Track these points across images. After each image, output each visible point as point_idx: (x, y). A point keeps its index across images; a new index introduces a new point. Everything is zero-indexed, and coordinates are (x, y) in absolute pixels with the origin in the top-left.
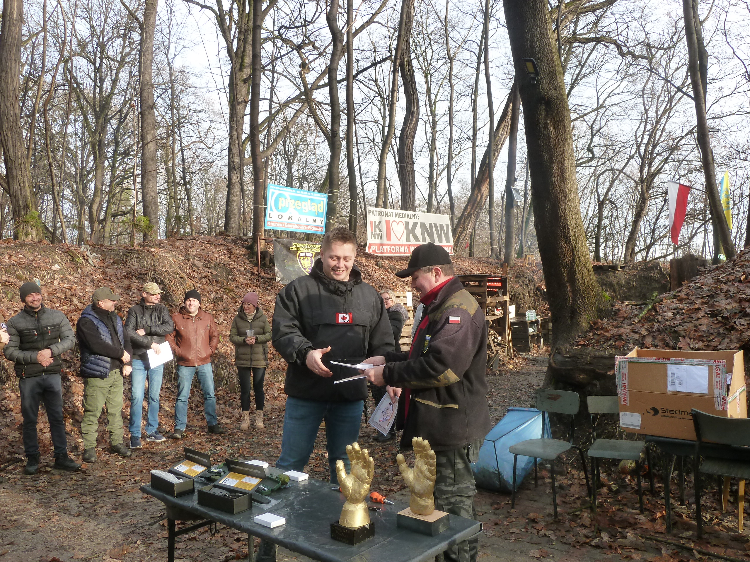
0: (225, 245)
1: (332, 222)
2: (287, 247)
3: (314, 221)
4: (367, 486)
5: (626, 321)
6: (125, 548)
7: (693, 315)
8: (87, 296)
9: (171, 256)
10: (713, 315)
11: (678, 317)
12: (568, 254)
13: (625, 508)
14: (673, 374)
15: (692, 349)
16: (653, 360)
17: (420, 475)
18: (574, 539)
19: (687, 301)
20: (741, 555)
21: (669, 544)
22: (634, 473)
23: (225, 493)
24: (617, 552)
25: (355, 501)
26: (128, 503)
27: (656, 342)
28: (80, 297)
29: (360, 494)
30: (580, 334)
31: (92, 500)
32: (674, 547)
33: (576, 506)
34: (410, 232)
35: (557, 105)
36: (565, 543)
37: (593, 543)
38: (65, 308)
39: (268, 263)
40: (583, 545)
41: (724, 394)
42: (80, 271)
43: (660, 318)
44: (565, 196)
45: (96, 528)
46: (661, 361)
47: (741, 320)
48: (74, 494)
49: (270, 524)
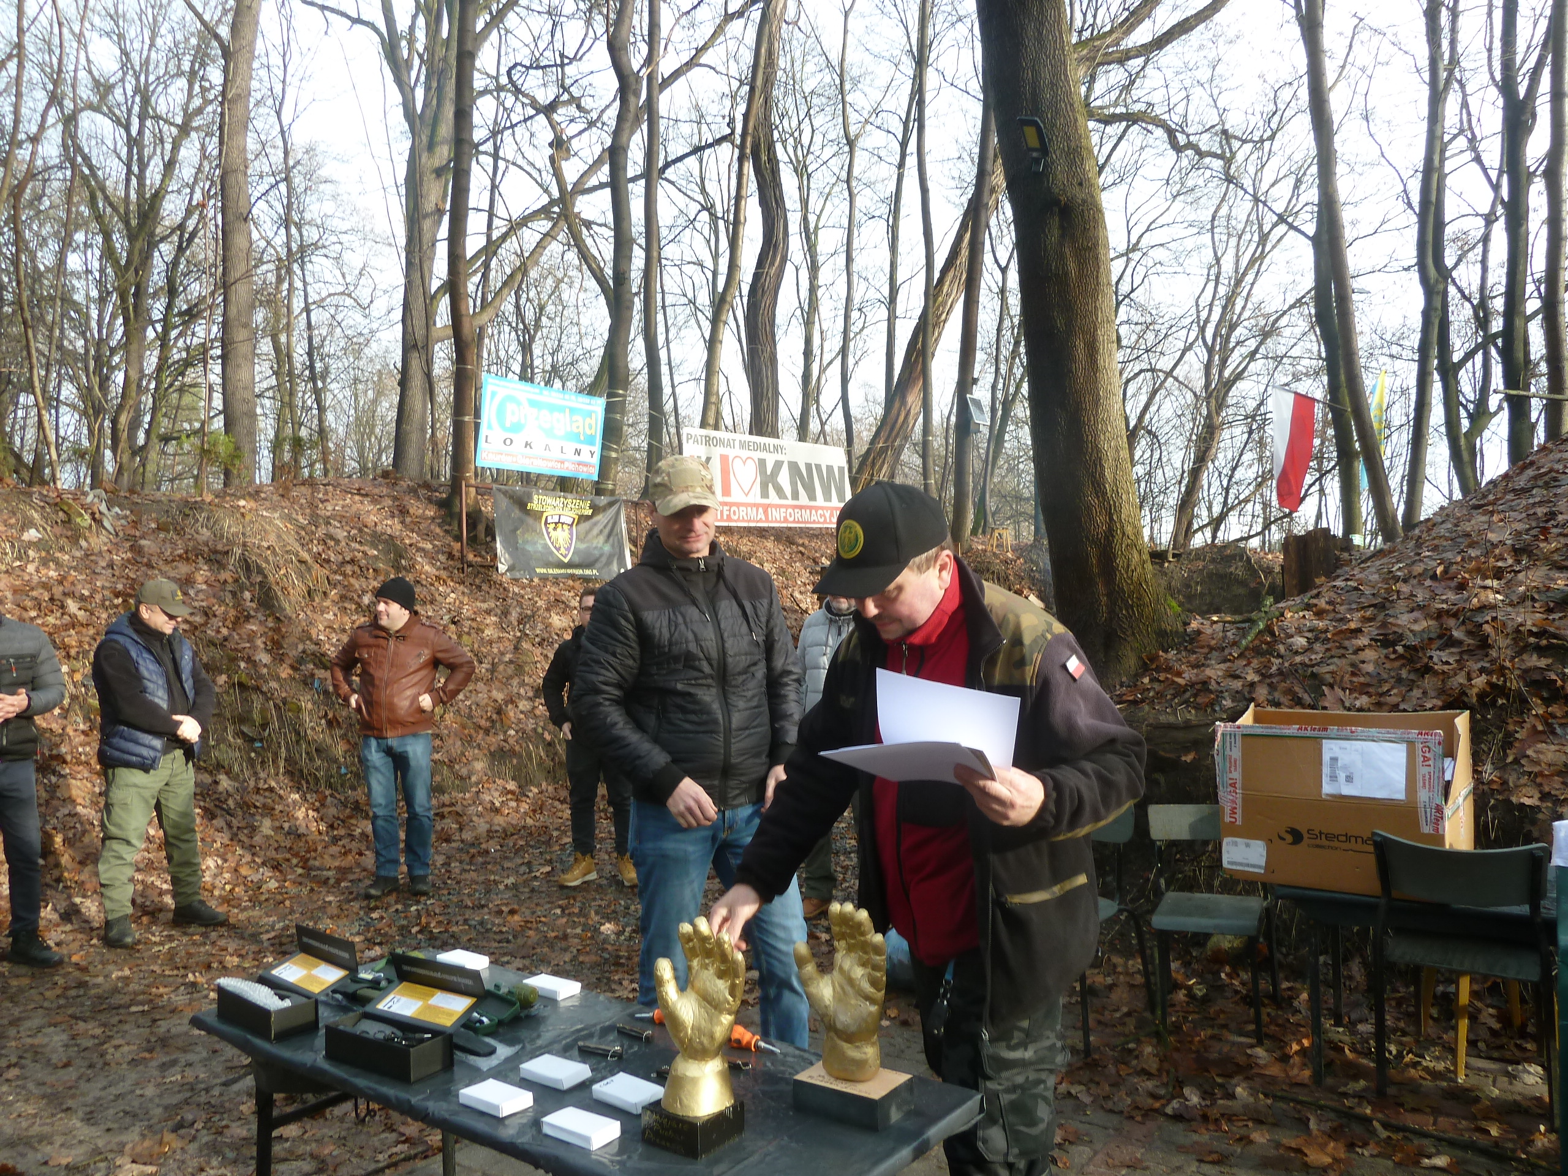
0: (395, 499)
1: (614, 455)
2: (521, 503)
3: (578, 452)
4: (727, 1019)
5: (1215, 654)
6: (166, 1139)
7: (1346, 643)
8: (98, 597)
9: (281, 517)
10: (1386, 641)
11: (1317, 646)
12: (1101, 519)
13: (1225, 1032)
14: (1334, 760)
15: (1349, 709)
16: (1293, 730)
17: (848, 989)
18: (1129, 1101)
19: (1331, 616)
20: (1468, 1130)
21: (1321, 1108)
22: (1237, 959)
23: (389, 1030)
24: (1219, 1129)
25: (700, 1054)
26: (178, 1036)
27: (1277, 695)
28: (82, 598)
29: (712, 1037)
30: (1124, 679)
31: (98, 1031)
32: (1332, 1115)
33: (1127, 1031)
34: (768, 480)
35: (1083, 217)
36: (1111, 1111)
37: (1169, 1110)
38: (51, 620)
39: (482, 536)
40: (1149, 1113)
41: (1439, 801)
42: (83, 543)
43: (1281, 648)
44: (1097, 402)
45: (103, 1093)
46: (1309, 733)
47: (1441, 653)
48: (59, 1019)
49: (497, 1107)
